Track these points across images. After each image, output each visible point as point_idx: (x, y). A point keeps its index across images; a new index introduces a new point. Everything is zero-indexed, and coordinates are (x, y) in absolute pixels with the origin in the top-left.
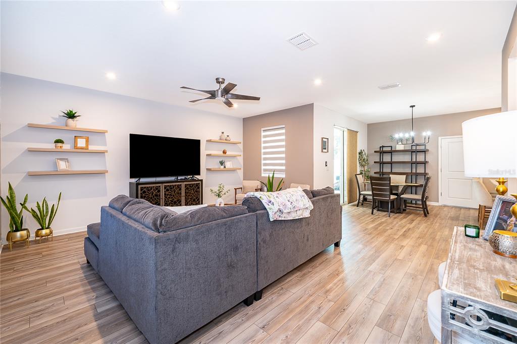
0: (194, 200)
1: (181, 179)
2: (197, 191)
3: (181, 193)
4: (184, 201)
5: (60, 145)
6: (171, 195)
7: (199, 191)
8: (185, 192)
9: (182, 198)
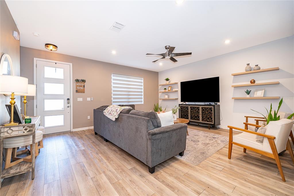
0: (208, 118)
1: (207, 104)
2: (210, 113)
3: (199, 112)
4: (201, 117)
5: (165, 90)
6: (194, 112)
7: (212, 113)
8: (202, 112)
9: (200, 115)
